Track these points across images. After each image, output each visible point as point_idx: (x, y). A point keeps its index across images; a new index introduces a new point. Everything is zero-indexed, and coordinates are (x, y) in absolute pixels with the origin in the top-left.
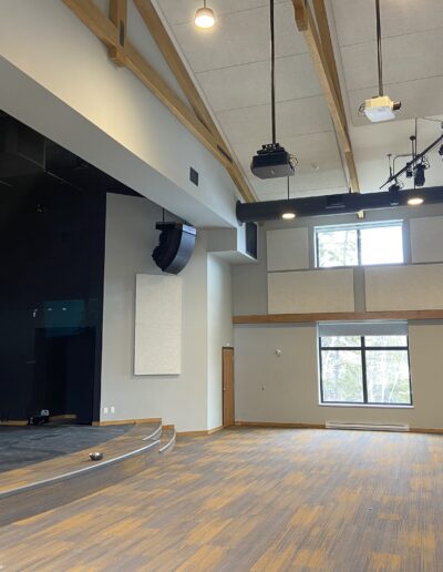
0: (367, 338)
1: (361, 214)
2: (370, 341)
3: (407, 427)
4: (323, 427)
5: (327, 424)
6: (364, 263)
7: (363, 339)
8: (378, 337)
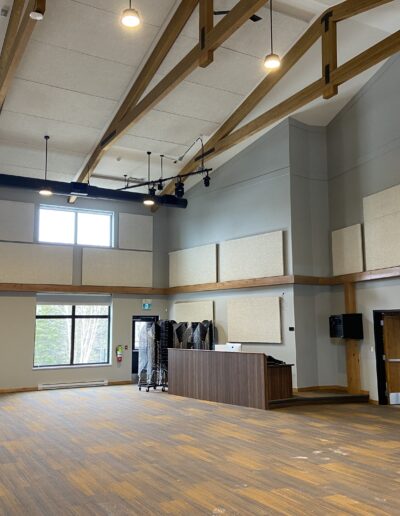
0: (77, 307)
1: (73, 199)
2: (81, 310)
3: (106, 382)
4: (36, 389)
5: (40, 386)
6: (80, 242)
7: (74, 308)
8: (87, 307)
